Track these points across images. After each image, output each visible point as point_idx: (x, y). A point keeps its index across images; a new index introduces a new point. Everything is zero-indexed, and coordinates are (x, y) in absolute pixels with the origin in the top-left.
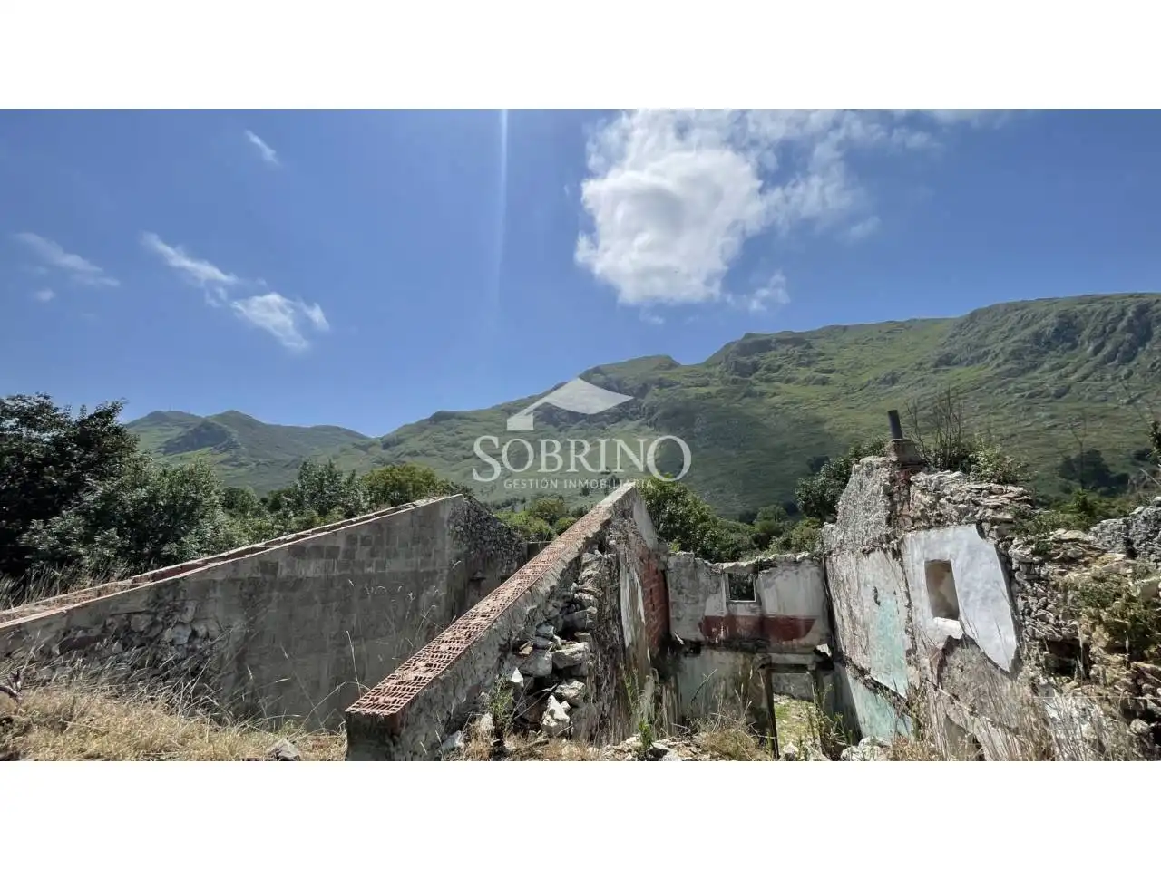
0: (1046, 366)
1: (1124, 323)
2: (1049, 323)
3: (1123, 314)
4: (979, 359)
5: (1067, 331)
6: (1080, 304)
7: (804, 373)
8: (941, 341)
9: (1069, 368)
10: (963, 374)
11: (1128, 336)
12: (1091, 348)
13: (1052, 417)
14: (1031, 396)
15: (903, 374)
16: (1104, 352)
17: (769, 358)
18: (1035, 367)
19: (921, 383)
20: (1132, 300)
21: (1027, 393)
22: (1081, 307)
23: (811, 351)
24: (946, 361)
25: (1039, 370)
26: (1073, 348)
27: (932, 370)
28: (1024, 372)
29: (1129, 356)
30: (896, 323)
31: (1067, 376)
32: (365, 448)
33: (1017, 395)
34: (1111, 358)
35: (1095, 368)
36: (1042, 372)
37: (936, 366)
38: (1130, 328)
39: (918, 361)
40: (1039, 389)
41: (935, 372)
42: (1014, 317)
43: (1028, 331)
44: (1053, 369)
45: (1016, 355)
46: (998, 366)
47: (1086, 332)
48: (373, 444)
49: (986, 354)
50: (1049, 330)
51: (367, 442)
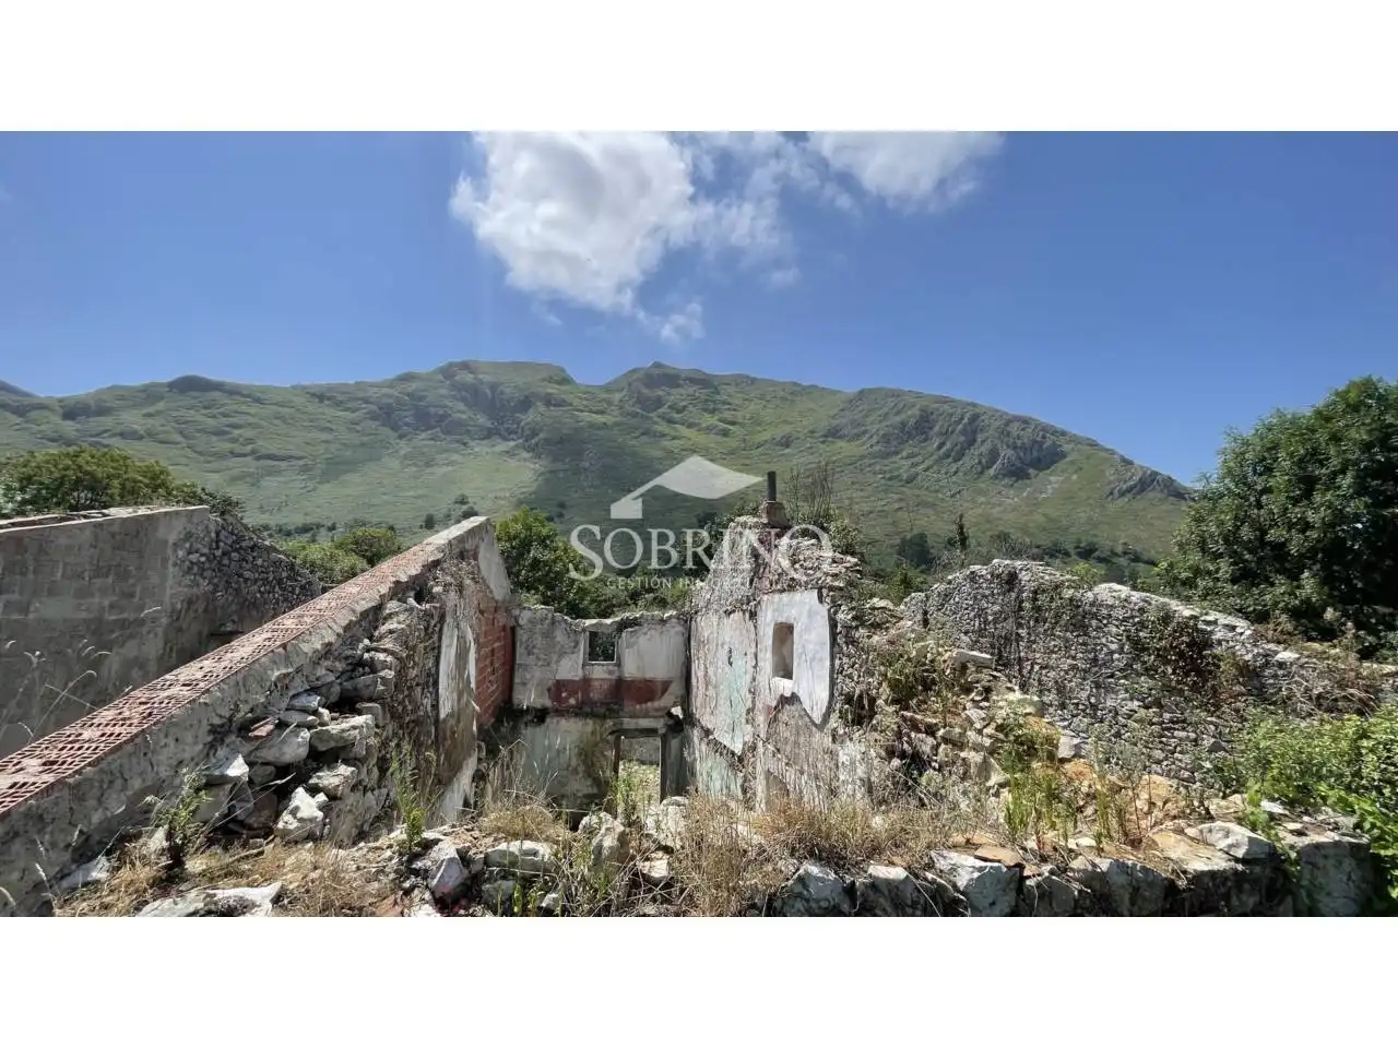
0: (904, 454)
1: (960, 426)
2: (912, 414)
3: (962, 419)
4: (857, 436)
5: (923, 426)
6: (936, 402)
7: (709, 420)
8: (832, 413)
9: (920, 458)
10: (844, 449)
11: (962, 439)
12: (937, 444)
13: (901, 500)
14: (890, 479)
15: (798, 438)
16: (944, 449)
17: (676, 395)
18: (897, 453)
19: (810, 451)
20: (970, 408)
21: (888, 476)
22: (936, 405)
23: (718, 397)
24: (833, 434)
25: (900, 456)
26: (925, 440)
27: (821, 439)
28: (886, 455)
29: (959, 457)
30: (799, 385)
31: (917, 464)
32: (20, 411)
33: (881, 476)
34: (947, 456)
35: (936, 462)
36: (902, 458)
37: (825, 436)
38: (963, 432)
39: (811, 428)
40: (896, 473)
41: (823, 442)
42: (891, 402)
43: (898, 419)
44: (908, 457)
45: (886, 439)
46: (872, 446)
47: (936, 429)
48: (41, 407)
49: (865, 432)
50: (912, 421)
51: (27, 401)
